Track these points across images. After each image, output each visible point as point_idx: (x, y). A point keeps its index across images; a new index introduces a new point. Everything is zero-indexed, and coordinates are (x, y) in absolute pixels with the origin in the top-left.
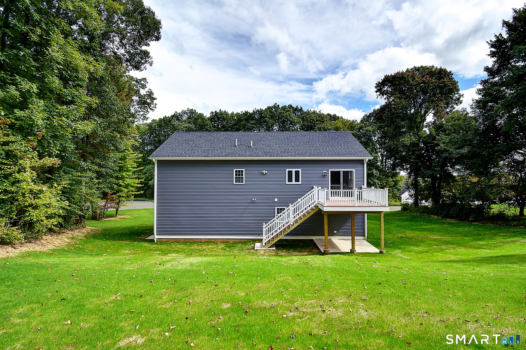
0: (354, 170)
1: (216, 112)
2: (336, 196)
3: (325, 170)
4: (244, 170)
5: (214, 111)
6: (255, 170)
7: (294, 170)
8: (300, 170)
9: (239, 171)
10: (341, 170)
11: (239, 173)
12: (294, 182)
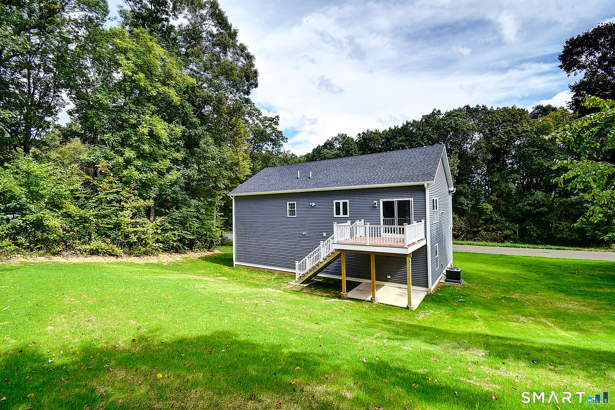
0: (411, 199)
1: (363, 133)
2: (389, 233)
3: (375, 200)
4: (295, 203)
5: (361, 133)
6: (304, 202)
7: (341, 202)
8: (348, 201)
9: (292, 204)
10: (395, 199)
11: (292, 206)
12: (341, 215)
